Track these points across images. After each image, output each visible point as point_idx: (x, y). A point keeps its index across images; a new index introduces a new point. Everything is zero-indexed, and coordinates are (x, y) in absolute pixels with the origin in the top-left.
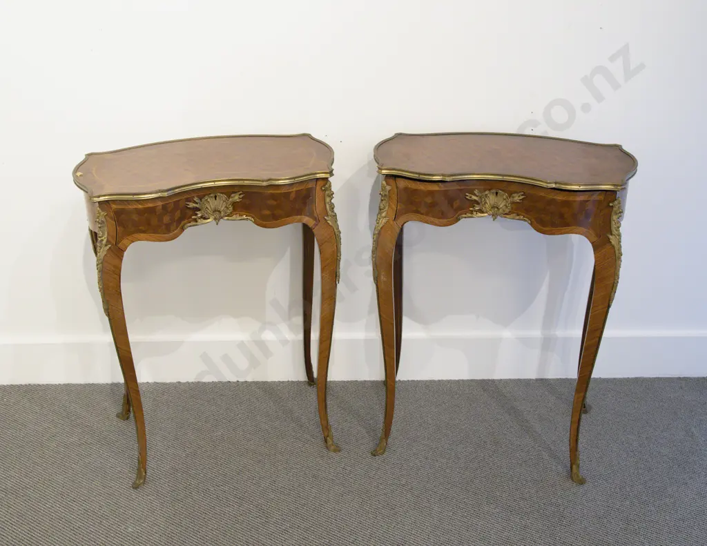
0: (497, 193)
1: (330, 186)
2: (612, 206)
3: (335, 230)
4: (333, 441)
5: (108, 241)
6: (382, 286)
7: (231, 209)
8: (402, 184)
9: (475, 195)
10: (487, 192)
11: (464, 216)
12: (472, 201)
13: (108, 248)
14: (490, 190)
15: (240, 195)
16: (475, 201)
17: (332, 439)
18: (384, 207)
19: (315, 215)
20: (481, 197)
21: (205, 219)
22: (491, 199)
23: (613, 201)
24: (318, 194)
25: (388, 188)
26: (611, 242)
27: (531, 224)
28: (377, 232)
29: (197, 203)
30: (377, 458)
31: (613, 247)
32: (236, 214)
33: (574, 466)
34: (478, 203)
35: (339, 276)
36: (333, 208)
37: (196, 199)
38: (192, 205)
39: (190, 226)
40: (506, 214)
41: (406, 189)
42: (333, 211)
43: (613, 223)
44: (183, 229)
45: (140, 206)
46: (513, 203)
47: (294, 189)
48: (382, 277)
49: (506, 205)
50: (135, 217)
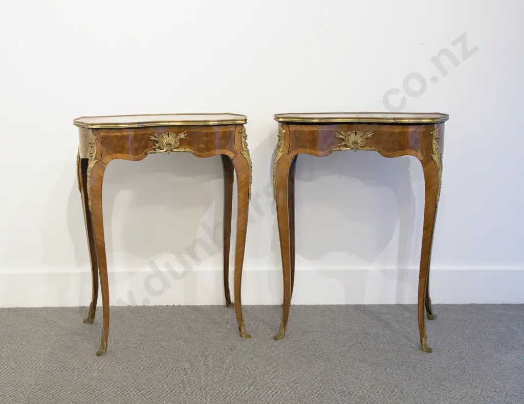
0: (356, 133)
1: (245, 130)
2: (432, 134)
3: (248, 161)
4: (245, 330)
5: (96, 157)
6: (280, 202)
7: (179, 143)
8: (293, 128)
9: (342, 135)
10: (349, 132)
11: (335, 149)
12: (339, 138)
13: (96, 161)
14: (351, 131)
15: (185, 134)
16: (342, 138)
17: (244, 328)
18: (281, 145)
19: (235, 150)
20: (345, 137)
21: (161, 149)
22: (353, 137)
23: (432, 131)
24: (237, 136)
25: (284, 131)
26: (433, 159)
27: (379, 152)
28: (276, 162)
29: (156, 137)
30: (278, 341)
31: (435, 162)
32: (182, 148)
33: (423, 339)
34: (344, 141)
35: (251, 195)
36: (247, 146)
37: (155, 135)
38: (153, 138)
39: (151, 153)
40: (362, 147)
41: (295, 131)
42: (246, 148)
43: (434, 145)
44: (146, 154)
45: (119, 134)
46: (367, 139)
47: (221, 130)
48: (280, 195)
49: (362, 141)
50: (115, 141)
